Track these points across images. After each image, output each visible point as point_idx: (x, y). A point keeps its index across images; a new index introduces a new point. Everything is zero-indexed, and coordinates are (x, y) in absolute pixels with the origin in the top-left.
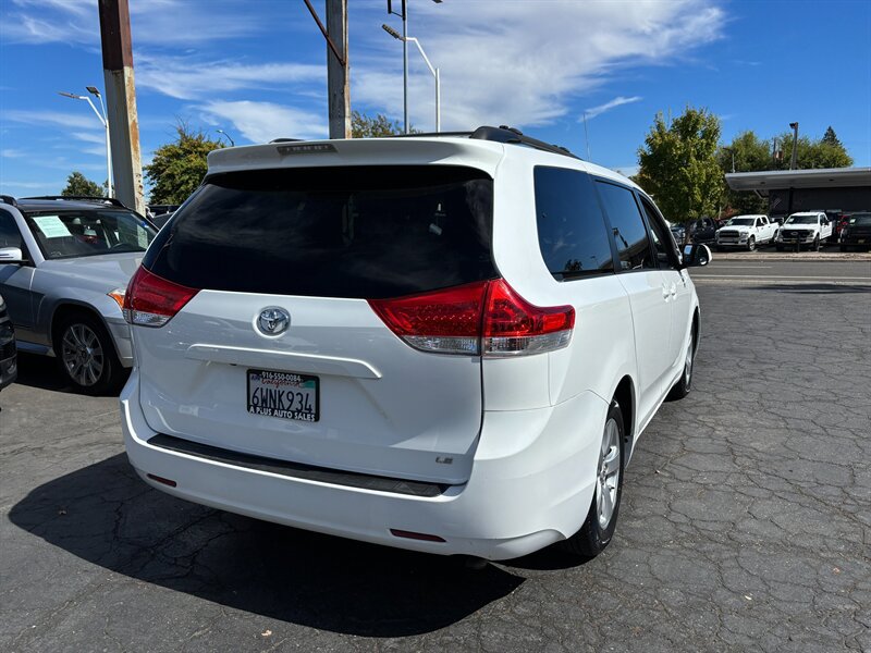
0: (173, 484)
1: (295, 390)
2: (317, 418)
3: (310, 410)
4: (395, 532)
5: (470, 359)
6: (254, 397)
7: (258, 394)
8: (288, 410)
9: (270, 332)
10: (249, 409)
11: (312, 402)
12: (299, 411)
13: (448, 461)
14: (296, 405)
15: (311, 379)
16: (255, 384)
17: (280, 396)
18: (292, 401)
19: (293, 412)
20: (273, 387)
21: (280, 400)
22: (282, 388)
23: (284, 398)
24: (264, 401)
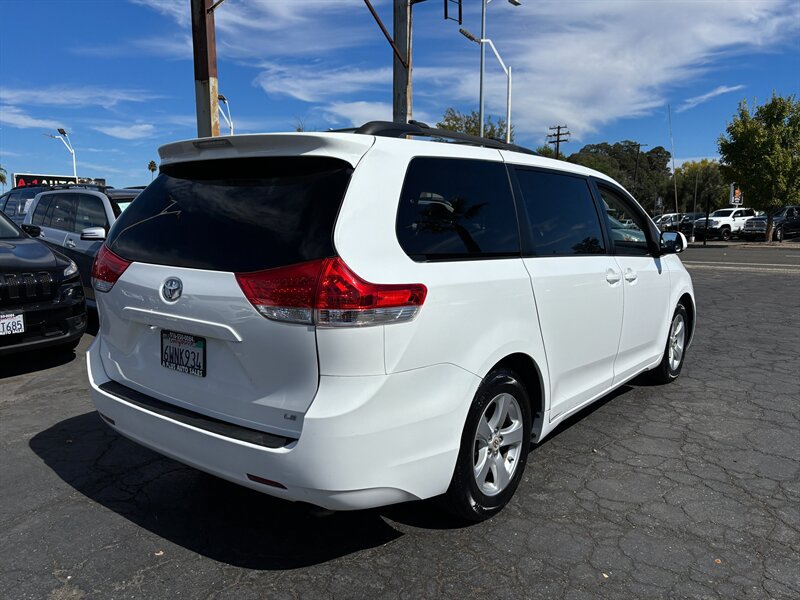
0: (113, 422)
1: (191, 349)
2: (204, 375)
3: (199, 366)
4: (251, 477)
5: (306, 328)
6: (165, 353)
7: (168, 351)
8: (186, 366)
9: (169, 298)
10: (162, 364)
11: (201, 360)
12: (193, 367)
13: (293, 418)
14: (191, 363)
15: (200, 341)
16: (167, 342)
17: (181, 354)
18: (188, 358)
19: (189, 368)
20: (176, 345)
21: (181, 357)
22: (183, 347)
23: (183, 355)
24: (171, 357)
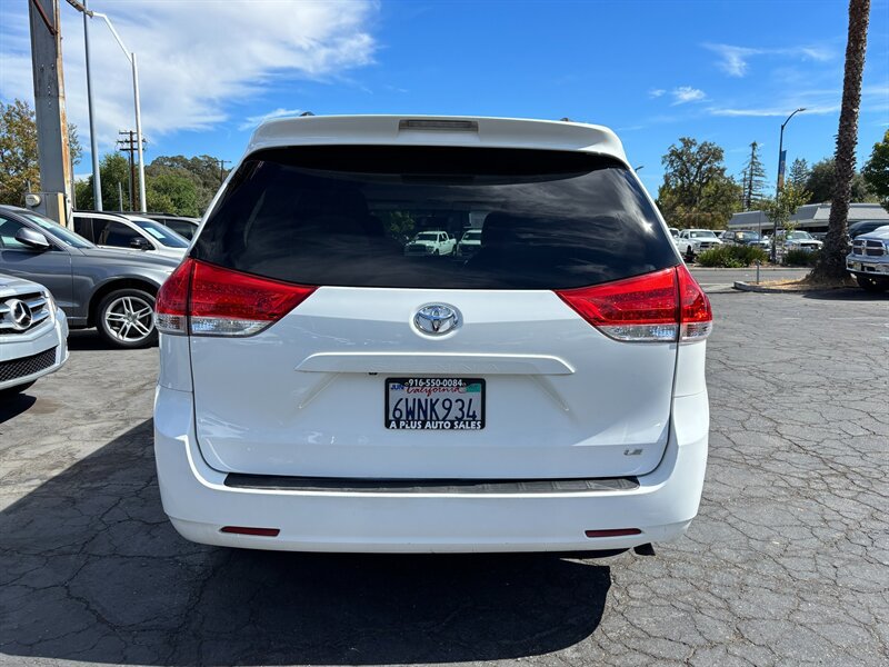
0: (274, 532)
1: (454, 396)
2: (483, 426)
3: (474, 416)
4: (590, 533)
5: (668, 345)
6: (396, 409)
7: (402, 406)
8: (444, 420)
9: (435, 331)
10: (388, 424)
11: (476, 407)
12: (459, 420)
13: (638, 452)
14: (455, 413)
15: (476, 383)
16: (395, 395)
17: (433, 406)
18: (449, 409)
19: (452, 422)
20: (423, 396)
21: (433, 409)
22: (434, 396)
23: (438, 407)
24: (410, 412)
